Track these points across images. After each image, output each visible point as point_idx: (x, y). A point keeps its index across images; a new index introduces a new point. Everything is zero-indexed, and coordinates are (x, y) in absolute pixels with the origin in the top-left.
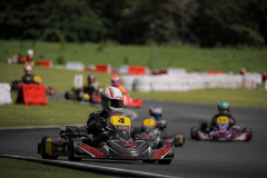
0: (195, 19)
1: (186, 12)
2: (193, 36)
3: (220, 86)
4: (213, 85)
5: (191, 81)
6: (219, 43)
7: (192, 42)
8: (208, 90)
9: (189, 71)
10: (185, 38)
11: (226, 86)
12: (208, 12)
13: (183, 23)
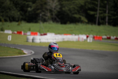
0: (59, 12)
1: (55, 9)
2: (58, 19)
3: (69, 40)
4: (66, 40)
5: (57, 38)
6: (69, 22)
7: (57, 22)
8: (64, 42)
9: (56, 34)
10: (54, 20)
11: (71, 40)
12: (64, 9)
13: (54, 14)
